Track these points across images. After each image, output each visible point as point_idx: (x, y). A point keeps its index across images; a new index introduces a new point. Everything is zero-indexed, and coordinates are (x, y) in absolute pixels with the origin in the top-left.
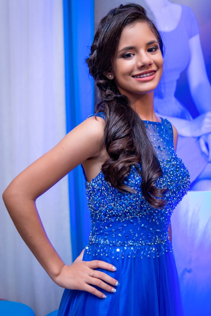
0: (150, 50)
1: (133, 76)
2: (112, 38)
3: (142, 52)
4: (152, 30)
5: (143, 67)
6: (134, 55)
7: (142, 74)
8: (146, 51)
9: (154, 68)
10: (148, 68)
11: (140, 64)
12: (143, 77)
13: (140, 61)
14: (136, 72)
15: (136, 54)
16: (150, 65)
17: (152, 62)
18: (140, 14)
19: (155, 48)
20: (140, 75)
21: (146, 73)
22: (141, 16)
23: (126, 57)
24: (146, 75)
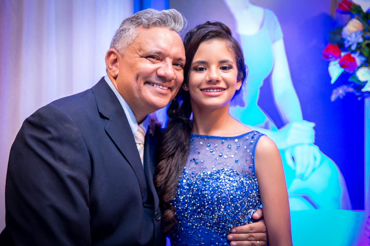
0: (224, 68)
1: (201, 90)
2: (190, 50)
3: (214, 67)
4: (228, 50)
5: (210, 82)
6: (206, 69)
7: (209, 89)
8: (219, 68)
9: (222, 85)
10: (215, 84)
11: (208, 79)
12: (210, 92)
13: (209, 75)
14: (204, 86)
15: (207, 69)
16: (218, 81)
17: (220, 79)
18: (220, 33)
19: (228, 67)
20: (207, 89)
21: (213, 89)
22: (222, 35)
23: (198, 70)
24: (212, 91)
